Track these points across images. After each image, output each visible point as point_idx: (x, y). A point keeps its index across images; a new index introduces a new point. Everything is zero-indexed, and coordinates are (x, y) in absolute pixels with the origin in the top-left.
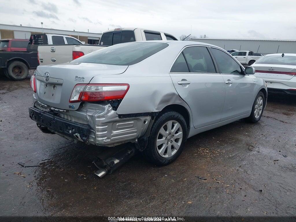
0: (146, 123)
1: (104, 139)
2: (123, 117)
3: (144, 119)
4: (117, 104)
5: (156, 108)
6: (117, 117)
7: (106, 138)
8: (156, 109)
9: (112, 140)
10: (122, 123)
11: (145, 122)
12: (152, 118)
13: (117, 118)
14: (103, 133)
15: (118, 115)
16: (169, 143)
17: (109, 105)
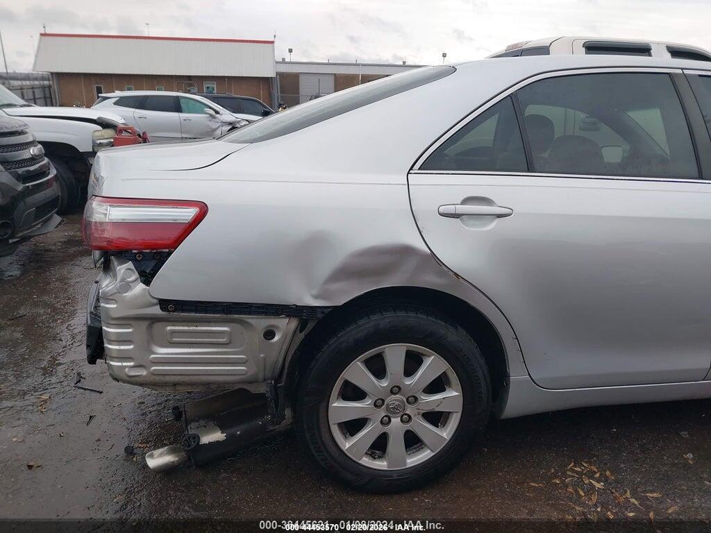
0: (276, 338)
1: (126, 367)
2: (174, 308)
3: (266, 325)
4: (153, 263)
5: (314, 292)
6: (154, 305)
7: (132, 364)
8: (316, 297)
9: (153, 374)
10: (186, 328)
11: (269, 334)
12: (302, 327)
13: (157, 310)
14: (122, 347)
15: (155, 301)
16: (396, 421)
17: (130, 264)
